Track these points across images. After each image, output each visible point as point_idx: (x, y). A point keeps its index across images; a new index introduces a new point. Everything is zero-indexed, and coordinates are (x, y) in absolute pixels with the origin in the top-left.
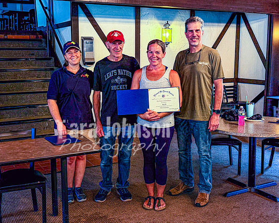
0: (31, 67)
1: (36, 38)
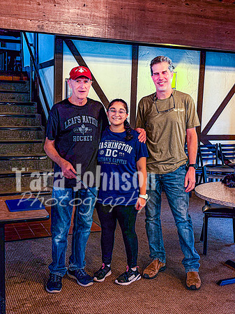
0: (10, 113)
1: (20, 79)
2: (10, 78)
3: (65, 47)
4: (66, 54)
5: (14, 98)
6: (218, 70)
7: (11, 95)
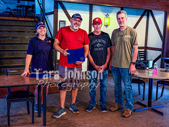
0: (31, 36)
1: (35, 20)
2: (30, 19)
3: (59, 6)
4: (59, 9)
5: (33, 29)
7: (31, 28)
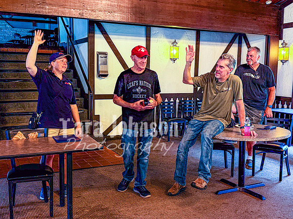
6: (209, 44)
